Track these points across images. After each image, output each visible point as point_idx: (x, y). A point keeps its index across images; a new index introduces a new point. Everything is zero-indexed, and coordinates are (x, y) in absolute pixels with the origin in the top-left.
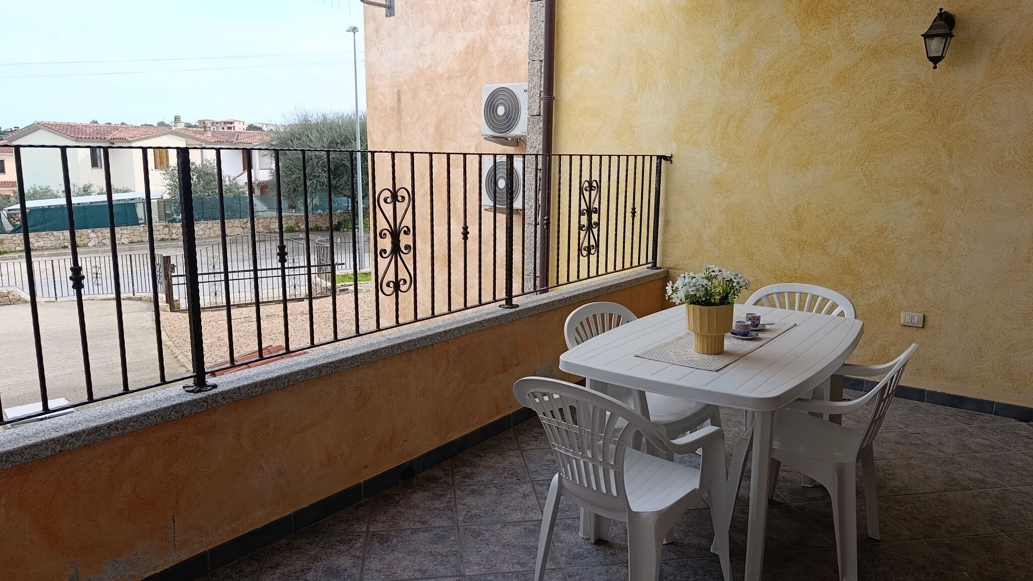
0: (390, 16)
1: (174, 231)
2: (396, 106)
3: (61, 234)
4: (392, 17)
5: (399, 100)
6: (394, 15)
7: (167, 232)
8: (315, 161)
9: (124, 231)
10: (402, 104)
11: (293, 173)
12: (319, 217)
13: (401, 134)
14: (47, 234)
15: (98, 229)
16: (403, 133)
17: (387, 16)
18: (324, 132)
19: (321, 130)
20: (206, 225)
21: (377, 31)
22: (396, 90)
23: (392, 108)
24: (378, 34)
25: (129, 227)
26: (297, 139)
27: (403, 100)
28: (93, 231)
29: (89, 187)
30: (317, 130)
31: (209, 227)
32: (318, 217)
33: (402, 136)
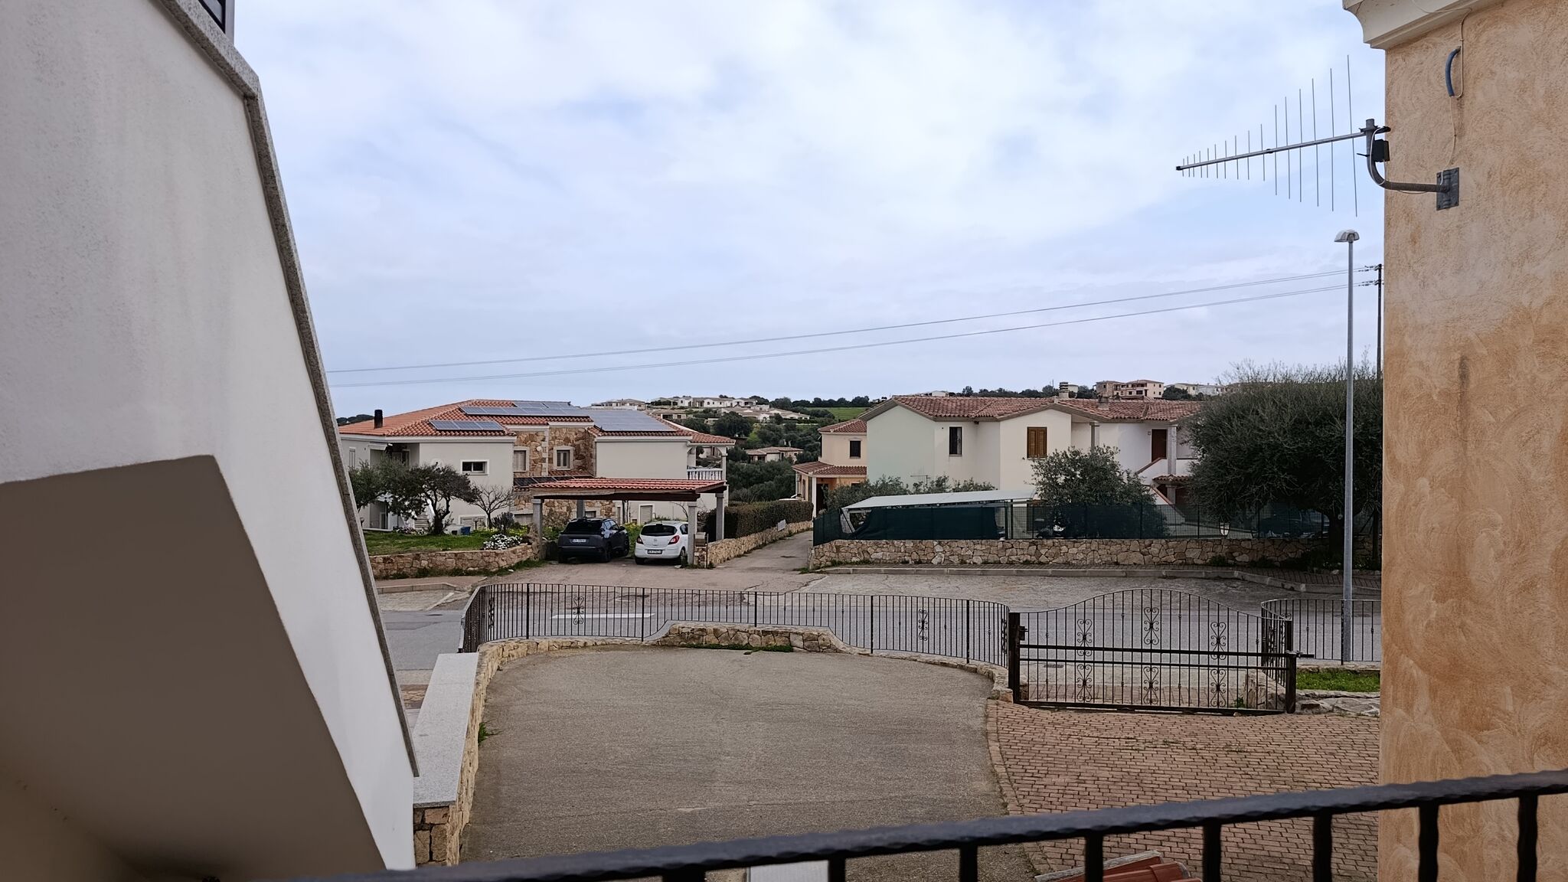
0: (1449, 206)
1: (1043, 551)
2: (1455, 388)
3: (902, 544)
4: (1453, 209)
5: (1464, 376)
6: (1457, 204)
7: (1033, 552)
8: (1267, 454)
9: (978, 547)
10: (1472, 386)
11: (1229, 473)
12: (1269, 544)
13: (1465, 448)
14: (887, 543)
15: (946, 541)
16: (1471, 446)
17: (1439, 208)
18: (1286, 406)
19: (1280, 402)
20: (1088, 545)
21: (1414, 241)
22: (1457, 356)
23: (1446, 394)
24: (1417, 245)
25: (984, 541)
26: (1238, 417)
27: (1473, 377)
28: (940, 543)
29: (944, 480)
30: (1274, 402)
31: (1093, 549)
32: (1267, 543)
33: (1469, 454)
